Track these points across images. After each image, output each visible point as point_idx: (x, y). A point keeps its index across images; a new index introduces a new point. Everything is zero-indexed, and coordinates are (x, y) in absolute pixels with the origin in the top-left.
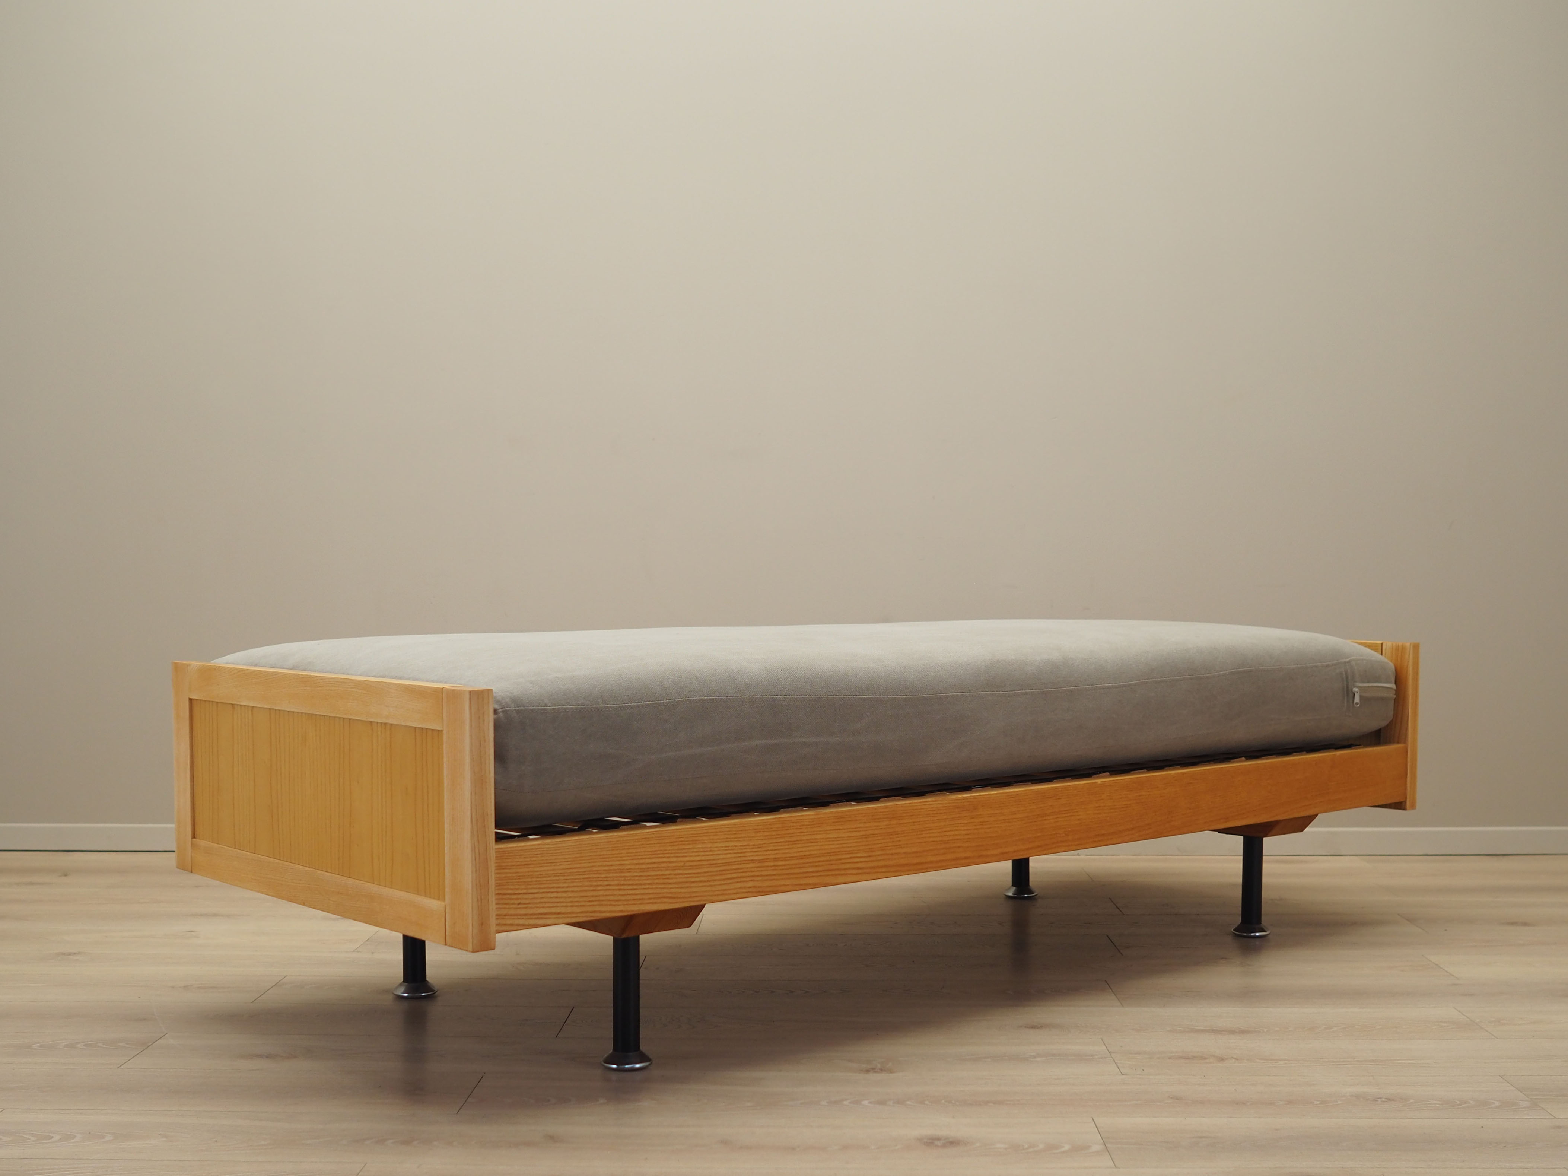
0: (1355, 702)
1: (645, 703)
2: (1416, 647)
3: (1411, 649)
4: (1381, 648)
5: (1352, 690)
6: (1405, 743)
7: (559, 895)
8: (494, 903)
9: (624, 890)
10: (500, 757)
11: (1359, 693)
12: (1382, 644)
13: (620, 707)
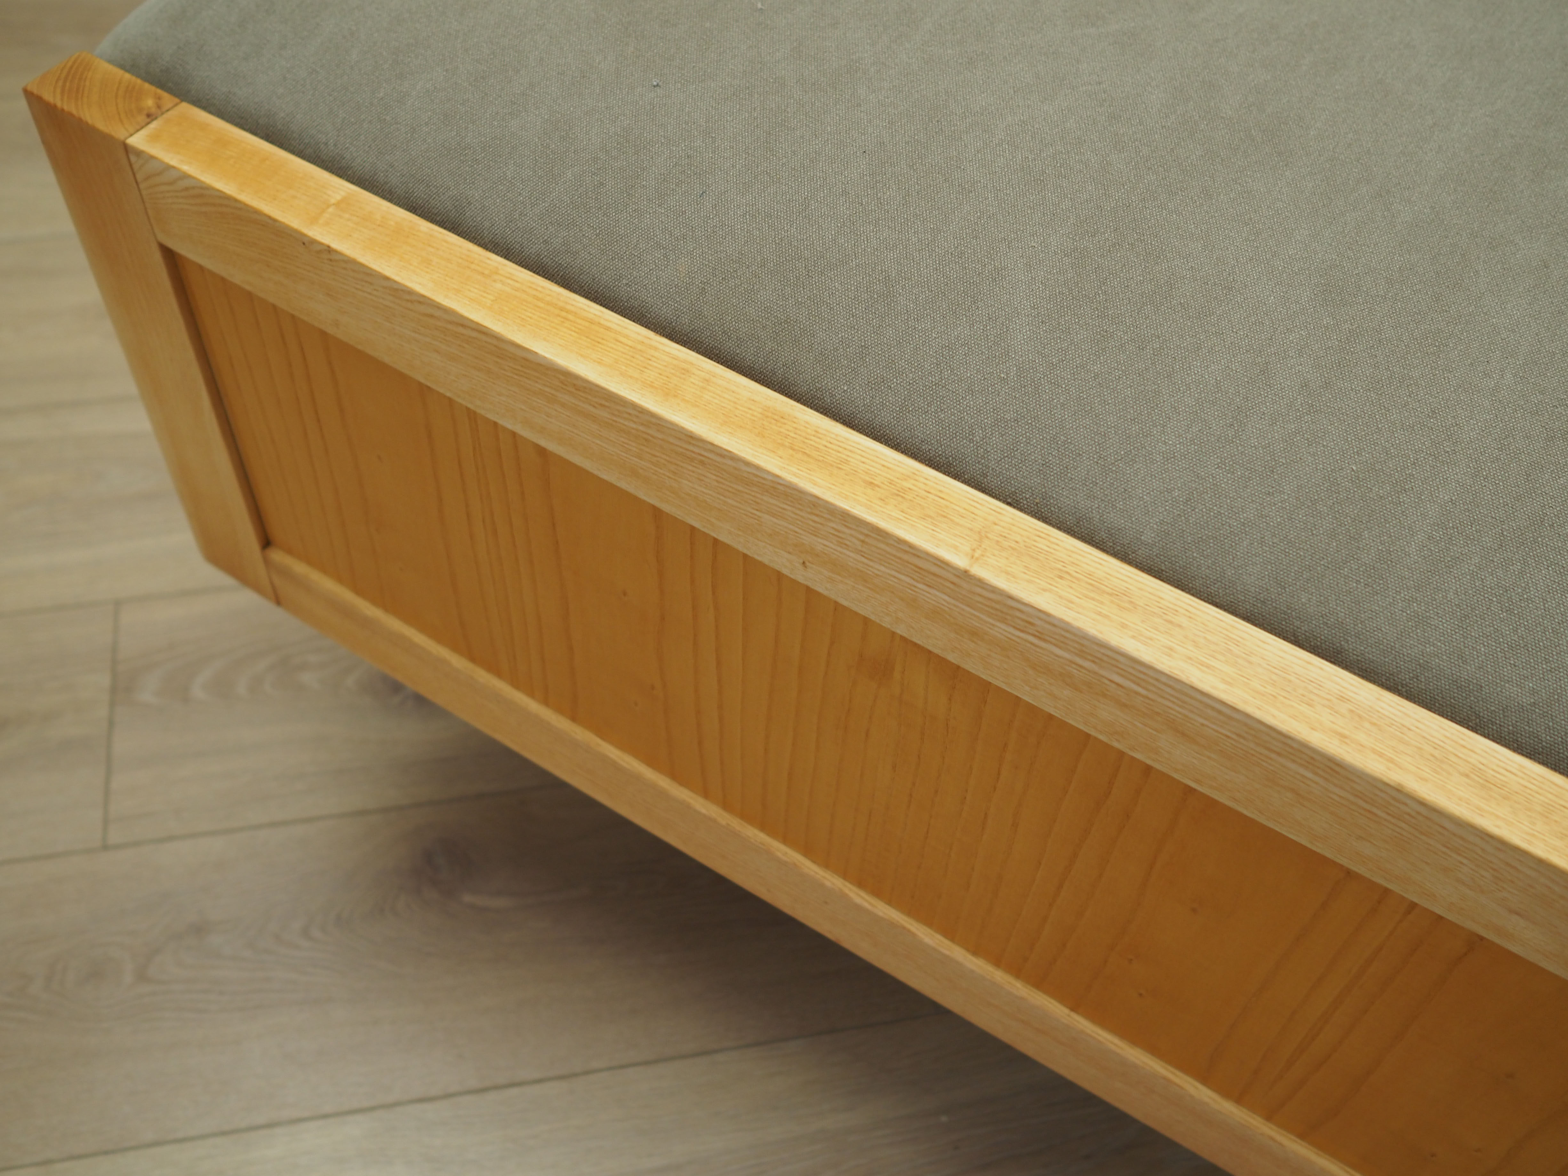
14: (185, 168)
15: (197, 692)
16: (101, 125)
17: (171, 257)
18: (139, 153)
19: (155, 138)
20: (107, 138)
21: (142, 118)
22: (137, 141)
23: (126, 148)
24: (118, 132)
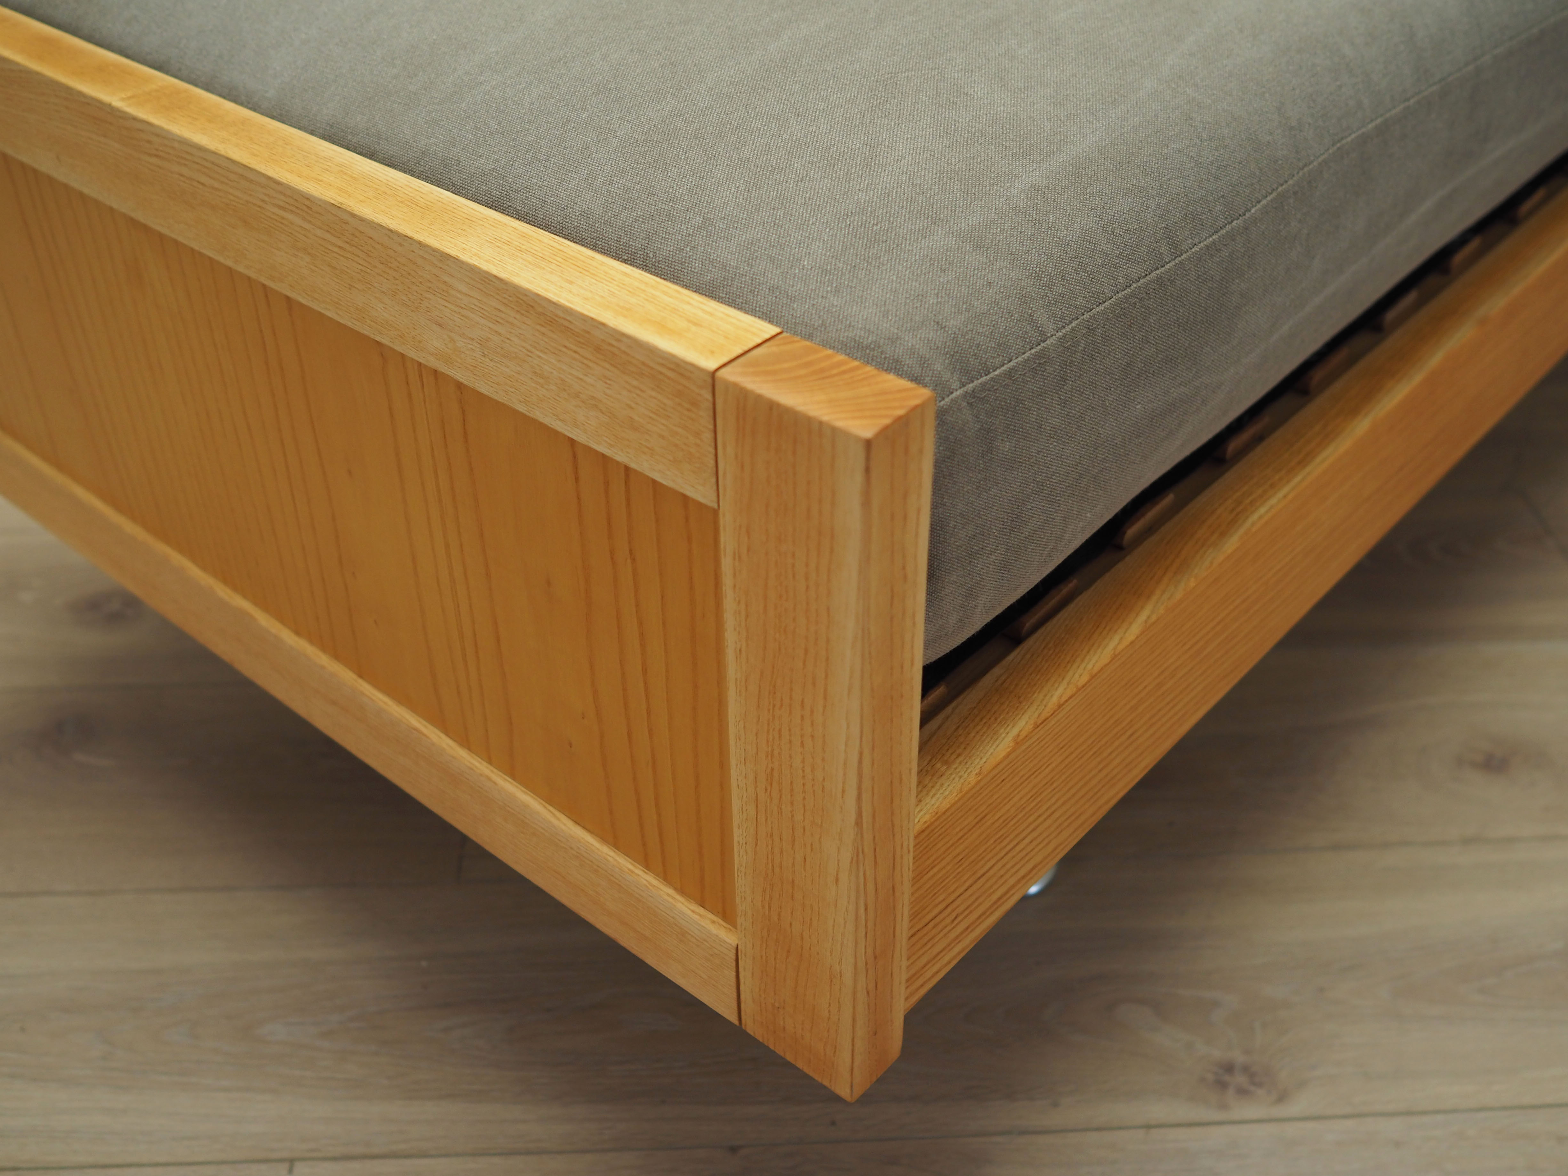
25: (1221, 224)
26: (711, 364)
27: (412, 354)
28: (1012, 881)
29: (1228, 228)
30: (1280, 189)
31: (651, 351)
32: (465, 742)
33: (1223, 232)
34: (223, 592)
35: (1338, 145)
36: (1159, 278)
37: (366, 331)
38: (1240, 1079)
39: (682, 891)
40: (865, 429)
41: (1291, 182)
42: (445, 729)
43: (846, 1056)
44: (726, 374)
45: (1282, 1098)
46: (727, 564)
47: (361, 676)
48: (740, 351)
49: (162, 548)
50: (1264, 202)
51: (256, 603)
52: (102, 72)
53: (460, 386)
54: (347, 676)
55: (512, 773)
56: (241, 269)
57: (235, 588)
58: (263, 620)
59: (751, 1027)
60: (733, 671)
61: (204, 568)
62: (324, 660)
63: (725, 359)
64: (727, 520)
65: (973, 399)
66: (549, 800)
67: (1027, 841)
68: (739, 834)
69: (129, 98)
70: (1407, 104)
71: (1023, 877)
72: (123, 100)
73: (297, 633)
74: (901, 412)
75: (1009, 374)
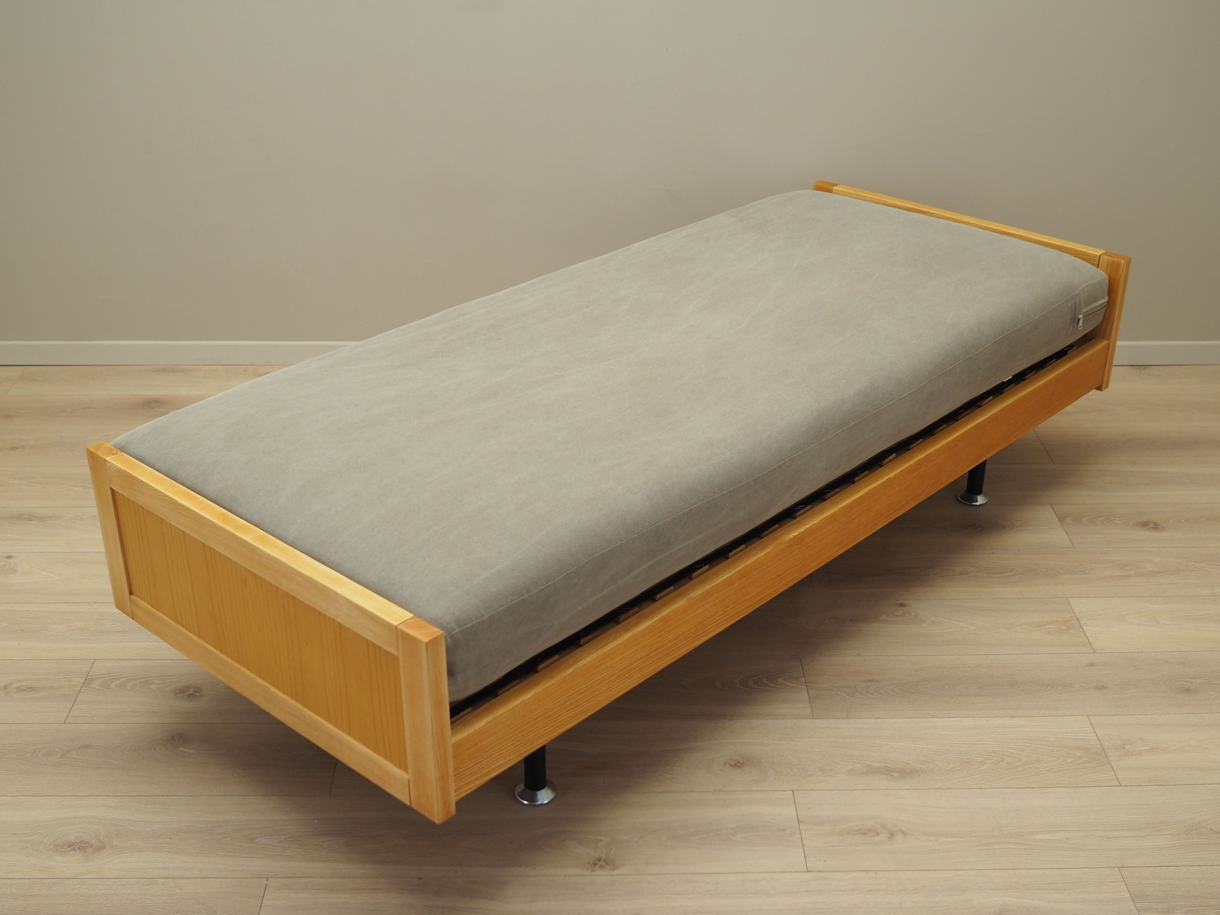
0: (1079, 325)
1: (559, 577)
2: (1129, 261)
3: (1125, 266)
4: (1098, 259)
5: (1078, 316)
6: (1108, 340)
7: (501, 752)
8: (453, 782)
9: (548, 725)
10: (451, 673)
11: (1082, 318)
12: (1100, 256)
13: (540, 590)
14: (116, 464)
15: (113, 686)
16: (101, 456)
17: (112, 491)
18: (107, 461)
19: (112, 458)
20: (101, 458)
21: (112, 455)
22: (107, 459)
23: (105, 460)
24: (104, 457)
25: (545, 583)
26: (396, 624)
27: (327, 614)
28: (492, 768)
29: (547, 584)
30: (568, 572)
31: (383, 620)
32: (336, 726)
33: (546, 585)
34: (259, 680)
35: (592, 557)
36: (523, 600)
37: (316, 607)
38: (602, 863)
39: (396, 765)
40: (426, 640)
41: (572, 570)
42: (330, 722)
43: (436, 808)
44: (400, 627)
45: (614, 869)
46: (401, 670)
47: (304, 706)
48: (403, 621)
49: (237, 665)
50: (561, 576)
51: (270, 684)
52: (242, 528)
53: (340, 624)
54: (300, 707)
55: (349, 734)
56: (281, 587)
57: (263, 679)
58: (273, 689)
59: (414, 806)
60: (404, 698)
61: (253, 672)
62: (292, 701)
63: (400, 623)
64: (401, 659)
65: (461, 632)
66: (360, 741)
67: (497, 754)
68: (408, 743)
69: (252, 538)
70: (622, 542)
71: (497, 767)
72: (250, 539)
73: (284, 693)
74: (435, 636)
75: (473, 625)
